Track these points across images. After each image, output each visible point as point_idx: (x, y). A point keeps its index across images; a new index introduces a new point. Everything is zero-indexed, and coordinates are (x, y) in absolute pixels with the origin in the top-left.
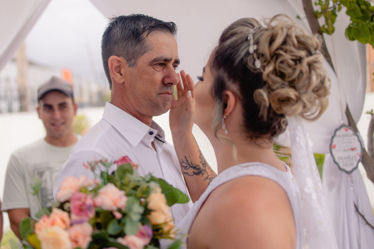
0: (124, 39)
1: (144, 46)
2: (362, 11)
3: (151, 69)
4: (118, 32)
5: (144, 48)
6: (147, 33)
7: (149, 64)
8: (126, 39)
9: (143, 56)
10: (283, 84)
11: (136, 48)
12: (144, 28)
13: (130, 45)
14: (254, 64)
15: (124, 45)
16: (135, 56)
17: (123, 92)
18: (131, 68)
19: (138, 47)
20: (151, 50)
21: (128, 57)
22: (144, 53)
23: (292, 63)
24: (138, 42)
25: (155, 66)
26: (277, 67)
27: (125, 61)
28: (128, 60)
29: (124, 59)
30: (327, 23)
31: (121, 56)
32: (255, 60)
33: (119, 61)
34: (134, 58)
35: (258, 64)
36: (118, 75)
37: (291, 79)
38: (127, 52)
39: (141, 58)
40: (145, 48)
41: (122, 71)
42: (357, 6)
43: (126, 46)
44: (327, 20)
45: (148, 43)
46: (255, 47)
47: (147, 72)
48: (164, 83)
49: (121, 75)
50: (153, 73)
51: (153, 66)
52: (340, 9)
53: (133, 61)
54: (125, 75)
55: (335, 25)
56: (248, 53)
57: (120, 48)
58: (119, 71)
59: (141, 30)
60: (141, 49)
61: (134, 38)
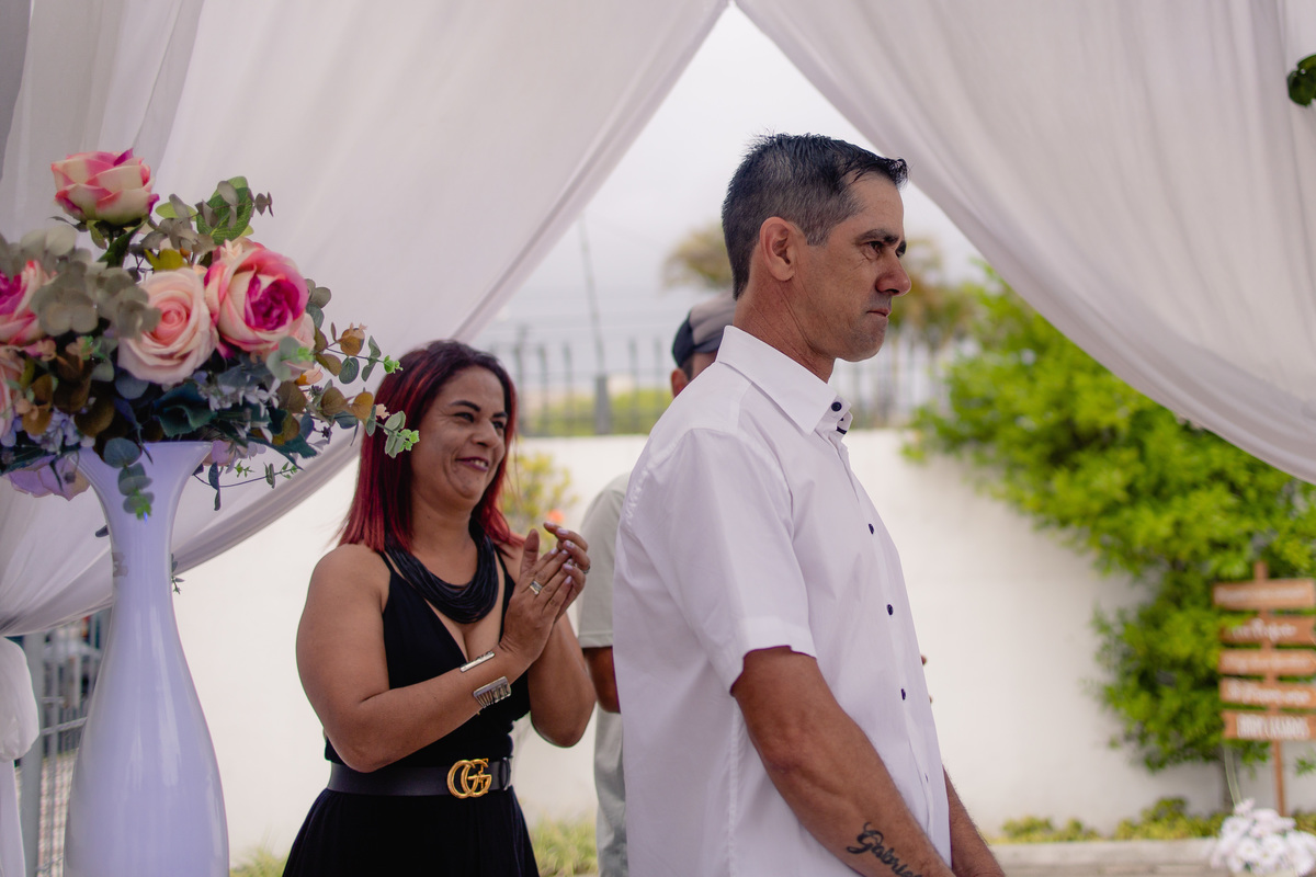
0: (803, 182)
3: (856, 254)
6: (856, 175)
7: (853, 241)
8: (807, 181)
9: (843, 224)
11: (829, 205)
12: (849, 163)
13: (815, 196)
15: (800, 195)
16: (826, 221)
17: (782, 301)
18: (813, 248)
19: (833, 202)
21: (808, 224)
22: (846, 217)
24: (835, 192)
25: (865, 248)
28: (808, 230)
29: (796, 225)
31: (792, 219)
33: (784, 231)
34: (822, 226)
36: (781, 260)
38: (807, 213)
39: (837, 226)
40: (849, 205)
41: (791, 254)
43: (804, 198)
45: (856, 197)
47: (847, 260)
48: (880, 288)
50: (860, 262)
51: (861, 248)
53: (819, 232)
54: (797, 262)
57: (790, 200)
58: (783, 254)
59: (841, 168)
60: (839, 208)
61: (825, 182)
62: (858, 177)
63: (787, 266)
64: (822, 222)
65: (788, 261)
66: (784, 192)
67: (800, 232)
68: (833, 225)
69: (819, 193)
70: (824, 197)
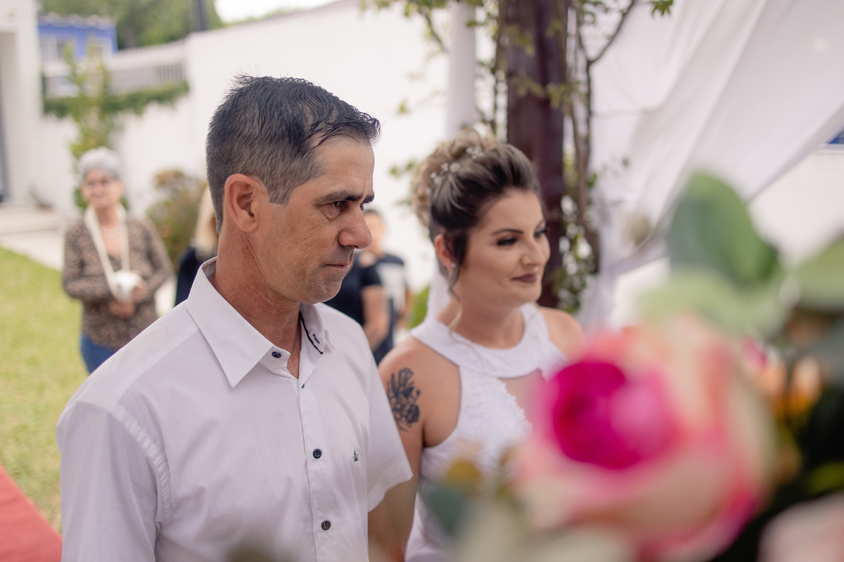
1: (310, 165)
3: (317, 215)
4: (256, 120)
5: (309, 169)
6: (321, 139)
7: (314, 204)
8: (273, 139)
11: (293, 166)
12: (316, 124)
15: (265, 152)
16: (288, 182)
17: (247, 248)
18: (275, 206)
19: (296, 164)
20: (323, 174)
21: (273, 181)
24: (300, 153)
25: (326, 208)
28: (272, 188)
29: (261, 182)
31: (258, 175)
33: (248, 186)
34: (285, 185)
36: (245, 213)
38: (272, 170)
41: (254, 208)
43: (269, 157)
45: (319, 160)
47: (308, 220)
48: (341, 243)
50: (321, 222)
51: (322, 208)
53: (281, 191)
54: (259, 217)
57: (255, 157)
58: (247, 207)
59: (307, 129)
60: (301, 170)
61: (290, 142)
62: (323, 141)
63: (252, 219)
64: (285, 182)
65: (251, 215)
66: (251, 146)
67: (264, 188)
68: (295, 186)
69: (283, 154)
70: (288, 158)
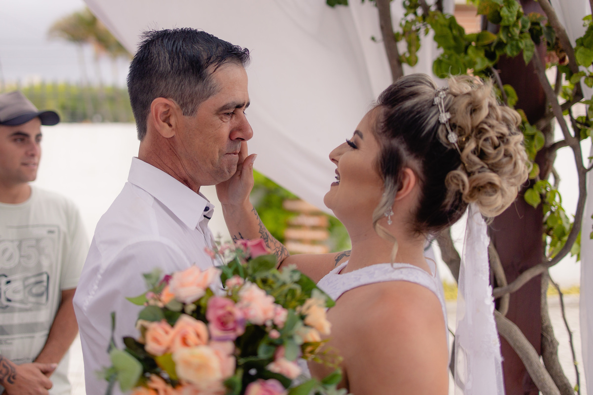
0: (178, 73)
1: (209, 86)
2: (455, 38)
3: (216, 119)
4: (167, 61)
5: (208, 89)
6: (215, 67)
7: (214, 113)
8: (181, 72)
9: (207, 101)
10: (483, 167)
11: (197, 89)
12: (209, 58)
13: (187, 83)
14: (447, 137)
15: (177, 82)
16: (195, 100)
17: (170, 149)
18: (187, 117)
19: (199, 87)
20: (219, 92)
21: (183, 101)
22: (208, 96)
23: (496, 141)
24: (201, 80)
25: (223, 116)
26: (480, 146)
27: (178, 106)
28: (183, 105)
29: (175, 102)
30: (410, 51)
31: (172, 97)
32: (448, 133)
33: (166, 105)
34: (192, 103)
35: (453, 138)
36: (166, 125)
37: (494, 161)
38: (182, 94)
39: (203, 103)
40: (211, 88)
41: (173, 121)
42: (448, 31)
43: (180, 84)
44: (410, 45)
45: (215, 82)
46: (448, 116)
47: (211, 125)
48: (233, 138)
49: (170, 125)
50: (220, 125)
51: (220, 116)
52: (427, 32)
53: (190, 107)
54: (176, 126)
55: (419, 54)
56: (438, 123)
57: (170, 85)
58: (167, 120)
59: (203, 62)
60: (203, 91)
61: (193, 72)
63: (170, 129)
64: (192, 100)
66: (166, 79)
68: (200, 102)
69: (189, 81)
70: (193, 83)
